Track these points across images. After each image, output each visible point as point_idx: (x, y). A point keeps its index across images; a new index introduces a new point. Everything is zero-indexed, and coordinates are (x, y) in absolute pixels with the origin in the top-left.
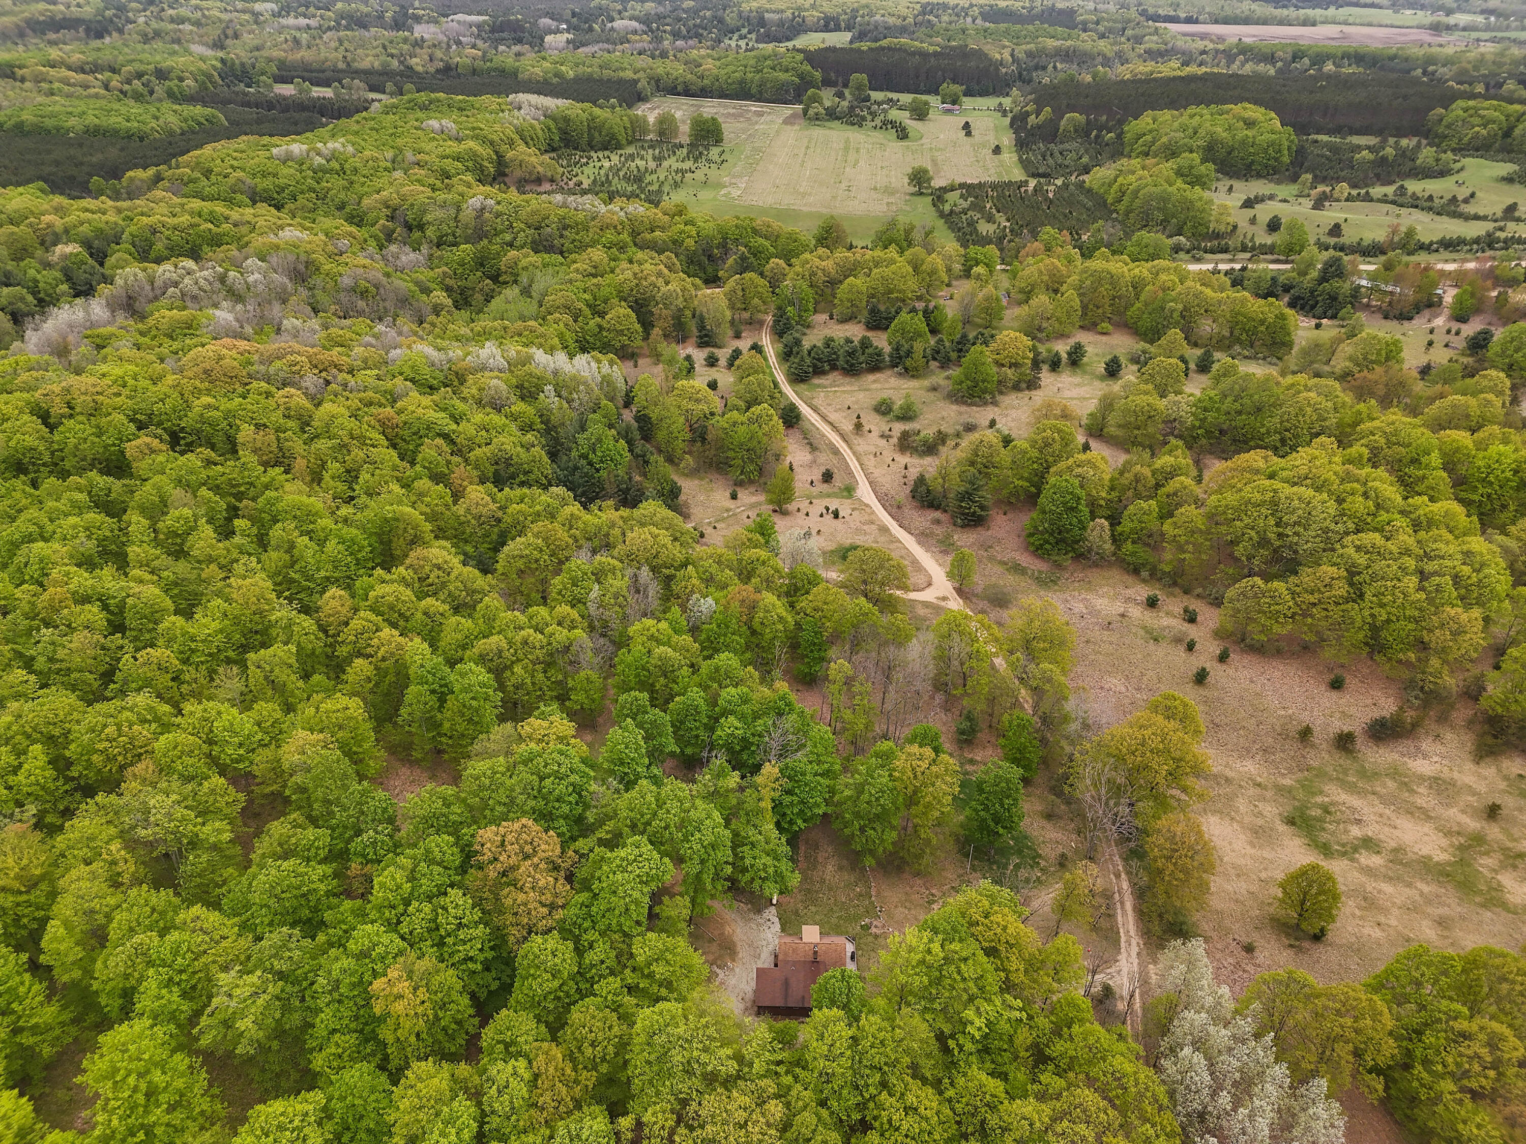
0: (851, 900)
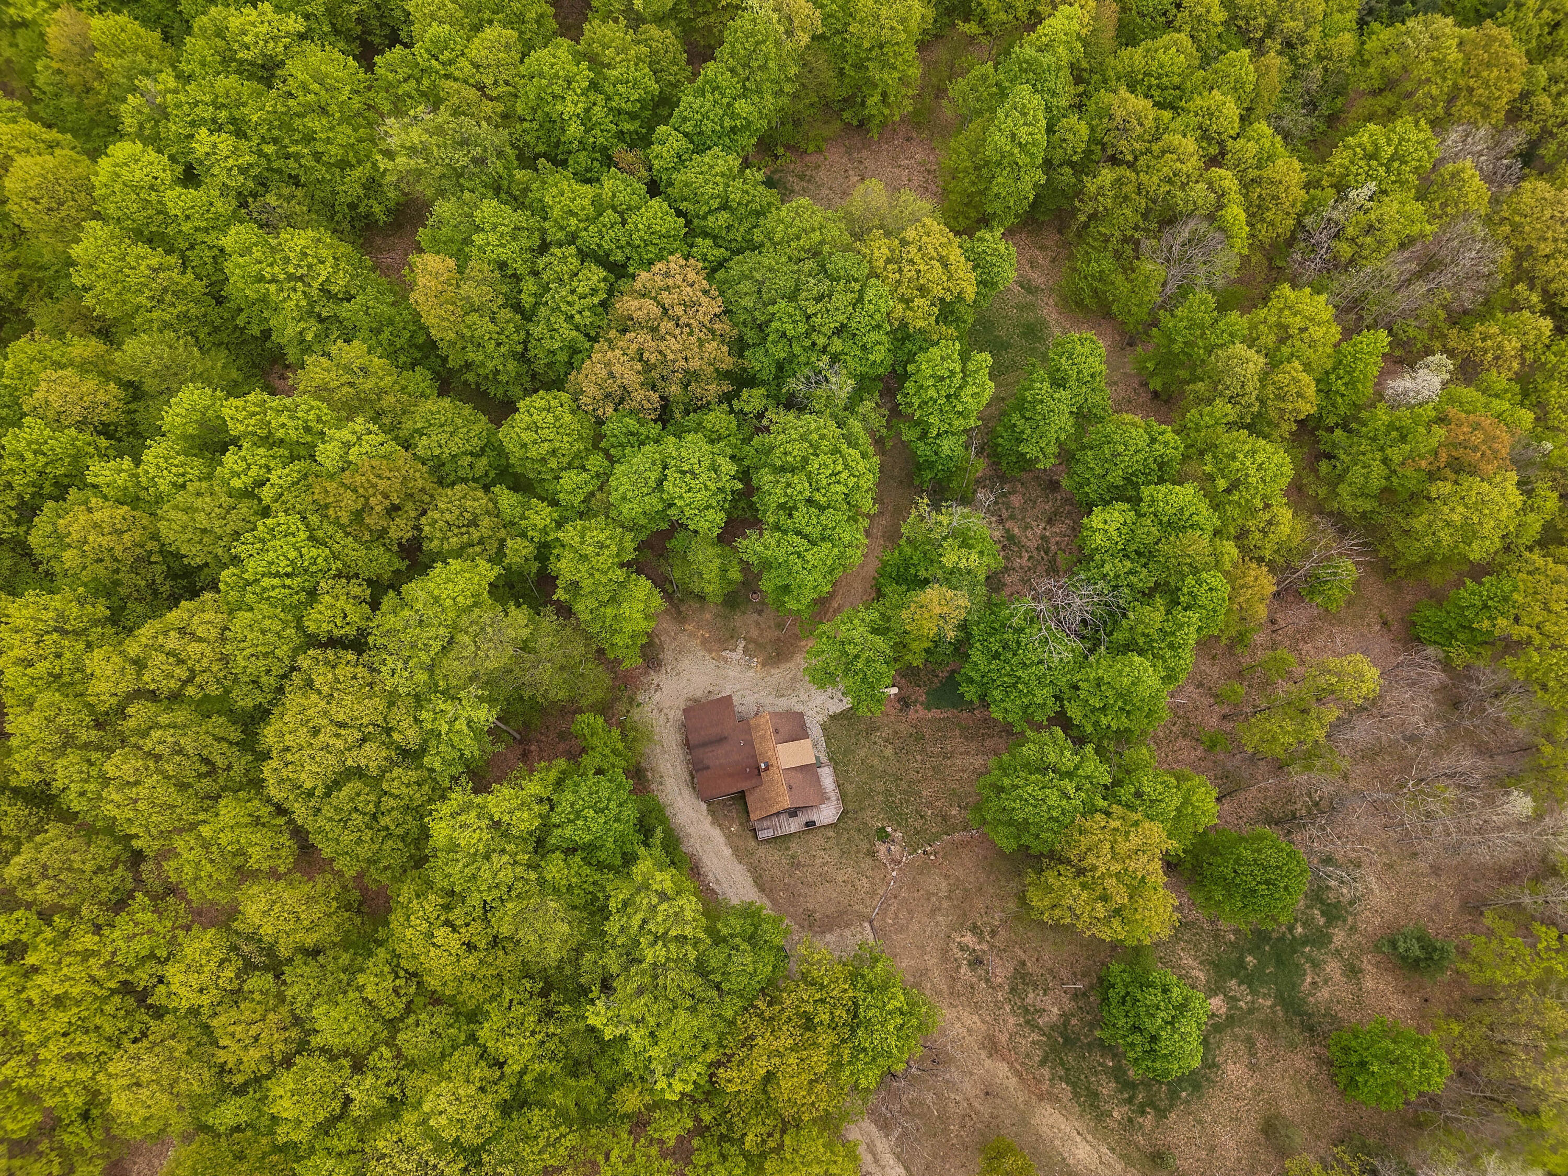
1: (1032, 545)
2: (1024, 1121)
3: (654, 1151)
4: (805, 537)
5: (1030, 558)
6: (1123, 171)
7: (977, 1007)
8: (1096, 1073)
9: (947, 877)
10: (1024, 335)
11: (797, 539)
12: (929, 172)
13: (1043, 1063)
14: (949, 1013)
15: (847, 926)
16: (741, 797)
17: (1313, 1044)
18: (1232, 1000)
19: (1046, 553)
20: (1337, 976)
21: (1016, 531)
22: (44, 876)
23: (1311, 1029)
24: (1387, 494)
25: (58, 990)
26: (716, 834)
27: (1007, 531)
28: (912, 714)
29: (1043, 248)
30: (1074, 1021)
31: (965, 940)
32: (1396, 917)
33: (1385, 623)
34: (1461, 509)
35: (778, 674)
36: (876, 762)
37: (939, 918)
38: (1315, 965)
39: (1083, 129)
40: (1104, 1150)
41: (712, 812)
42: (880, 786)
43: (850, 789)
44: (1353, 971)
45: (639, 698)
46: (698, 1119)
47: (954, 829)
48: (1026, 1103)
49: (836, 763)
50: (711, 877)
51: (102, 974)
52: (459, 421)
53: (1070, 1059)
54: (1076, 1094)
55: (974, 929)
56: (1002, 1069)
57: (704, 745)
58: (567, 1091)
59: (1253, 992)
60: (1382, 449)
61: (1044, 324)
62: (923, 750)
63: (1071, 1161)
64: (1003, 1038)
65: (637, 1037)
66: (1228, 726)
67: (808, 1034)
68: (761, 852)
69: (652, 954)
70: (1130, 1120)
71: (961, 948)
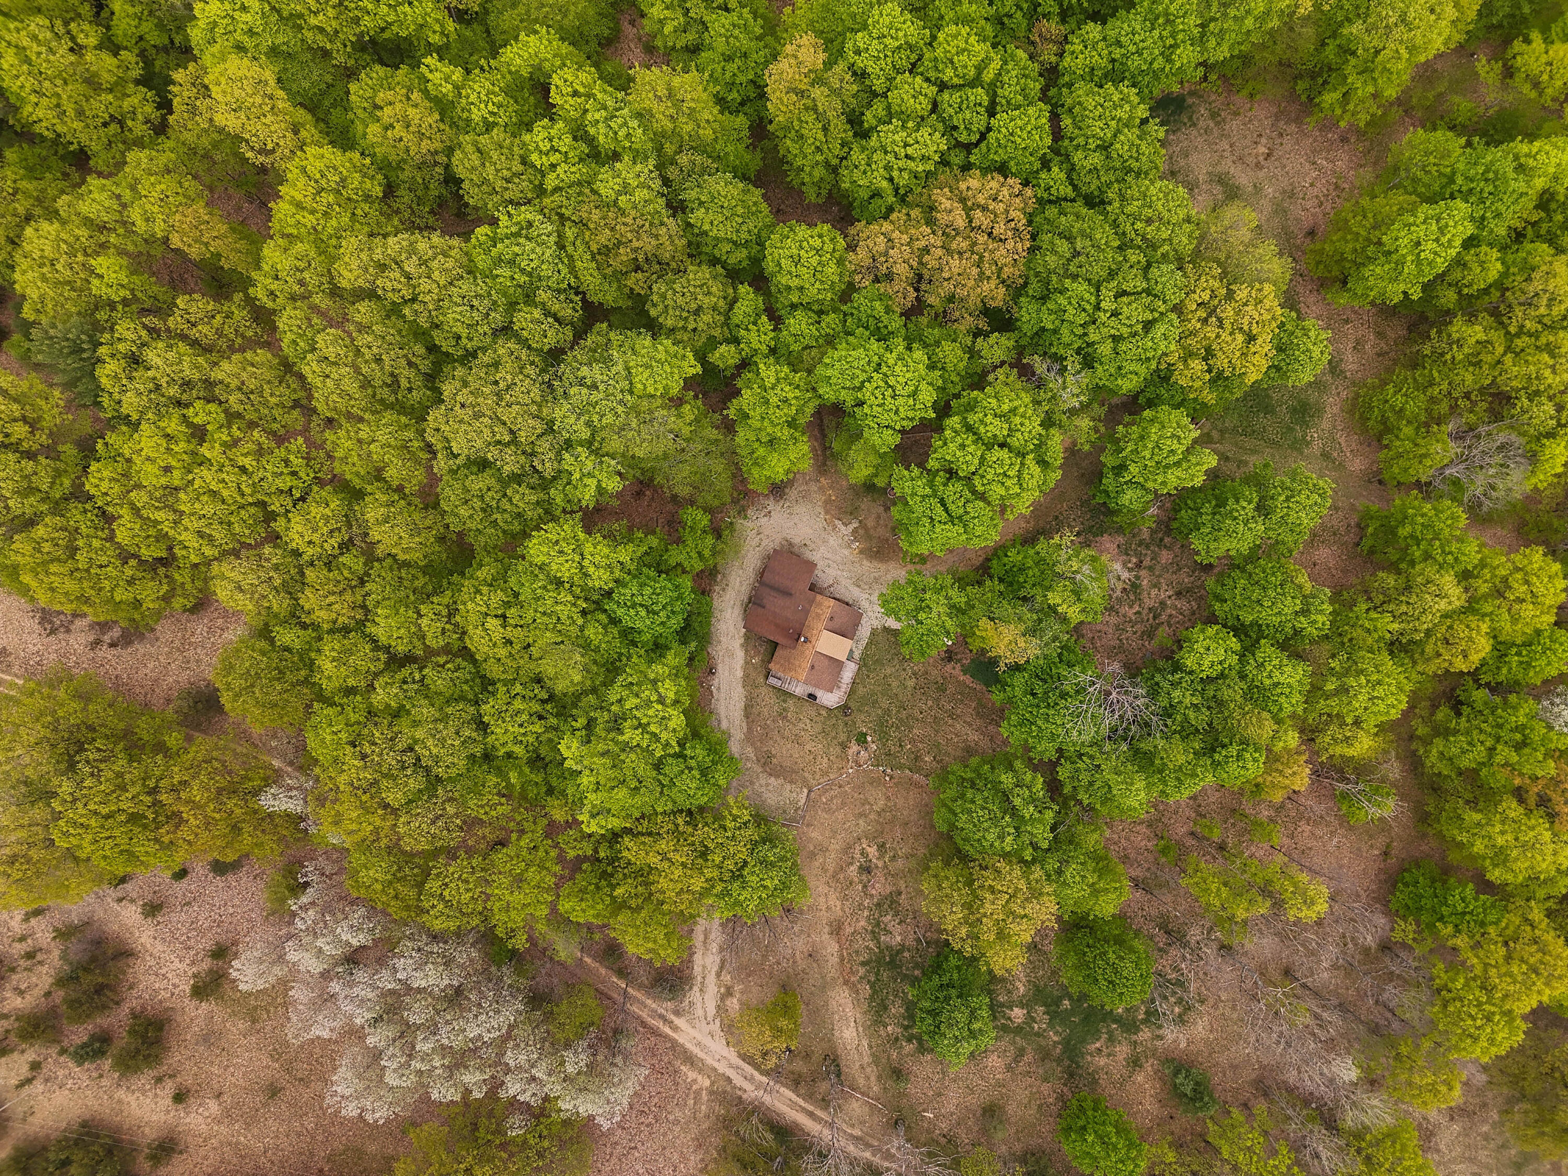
0: (912, 741)
1: (1149, 603)
2: (823, 988)
3: (553, 853)
4: (946, 510)
5: (1138, 613)
6: (1497, 337)
7: (845, 898)
8: (896, 996)
9: (888, 798)
10: (1294, 411)
11: (939, 509)
12: (1337, 187)
13: (863, 964)
14: (823, 889)
15: (791, 782)
16: (774, 646)
17: (1065, 1085)
18: (1030, 1019)
19: (1155, 618)
20: (1121, 1057)
21: (1145, 582)
22: (240, 389)
23: (1071, 1075)
24: (1471, 775)
25: (214, 486)
26: (740, 654)
27: (1137, 577)
28: (949, 667)
29: (1380, 335)
30: (906, 954)
31: (869, 850)
32: (1199, 1052)
33: (1386, 854)
34: (1510, 837)
35: (868, 567)
36: (895, 684)
37: (861, 822)
38: (1111, 1039)
39: (1495, 269)
40: (865, 1043)
41: (747, 637)
42: (885, 703)
43: (861, 691)
44: (1135, 1063)
45: (750, 512)
46: (596, 851)
47: (918, 770)
48: (833, 979)
49: (865, 665)
50: (716, 682)
51: (248, 491)
52: (740, 210)
53: (885, 975)
54: (872, 998)
55: (882, 847)
56: (832, 948)
57: (772, 588)
58: (521, 773)
59: (1051, 1024)
60: (1498, 739)
61: (1320, 411)
62: (938, 700)
63: (837, 1034)
64: (849, 930)
65: (586, 780)
66: (1190, 842)
67: (700, 861)
68: (764, 691)
69: (630, 735)
70: (897, 1039)
71: (863, 853)
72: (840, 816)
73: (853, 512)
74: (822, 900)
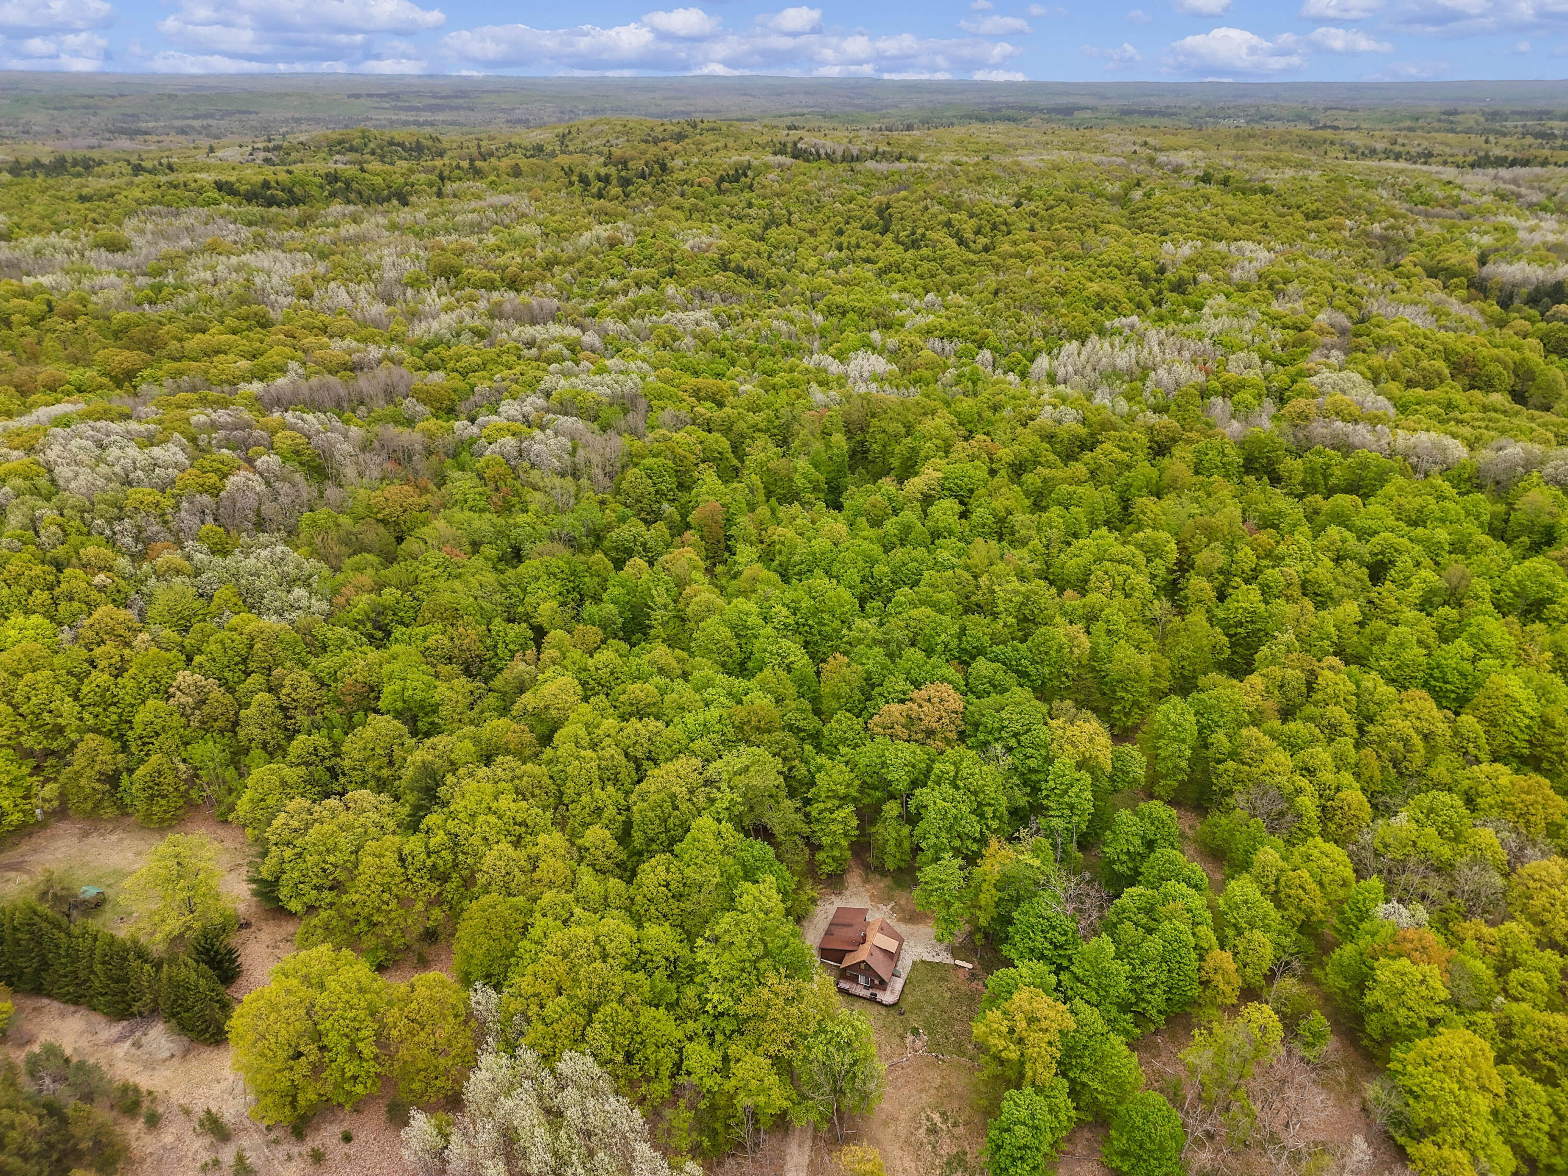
7: (918, 1159)
9: (943, 1078)
31: (933, 1116)
35: (904, 928)
36: (935, 996)
37: (923, 1096)
42: (929, 1008)
47: (964, 1055)
49: (911, 983)
57: (838, 925)
71: (928, 1118)
72: (905, 1091)
73: (890, 899)
74: (898, 1162)
